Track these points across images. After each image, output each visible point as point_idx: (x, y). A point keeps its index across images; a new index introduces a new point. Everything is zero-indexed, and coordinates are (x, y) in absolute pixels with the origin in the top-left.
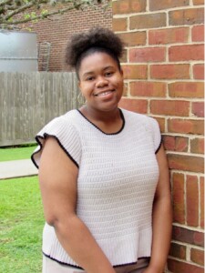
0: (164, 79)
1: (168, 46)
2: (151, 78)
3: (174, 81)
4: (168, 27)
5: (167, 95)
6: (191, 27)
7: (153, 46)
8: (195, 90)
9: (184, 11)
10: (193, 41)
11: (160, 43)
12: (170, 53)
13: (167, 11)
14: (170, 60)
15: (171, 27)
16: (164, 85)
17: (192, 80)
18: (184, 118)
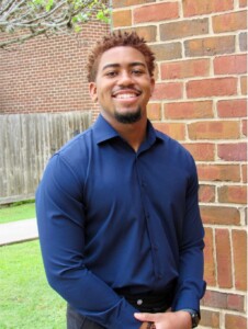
0: (182, 118)
1: (186, 81)
2: (167, 118)
3: (194, 121)
4: (184, 58)
5: (187, 137)
6: (212, 58)
7: (167, 81)
8: (220, 130)
9: (203, 40)
10: (215, 73)
11: (175, 77)
12: (187, 89)
13: (182, 41)
14: (188, 97)
15: (188, 58)
16: (182, 127)
17: (217, 119)
18: (208, 163)
